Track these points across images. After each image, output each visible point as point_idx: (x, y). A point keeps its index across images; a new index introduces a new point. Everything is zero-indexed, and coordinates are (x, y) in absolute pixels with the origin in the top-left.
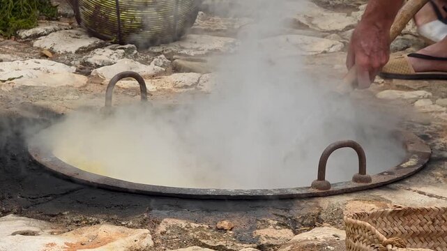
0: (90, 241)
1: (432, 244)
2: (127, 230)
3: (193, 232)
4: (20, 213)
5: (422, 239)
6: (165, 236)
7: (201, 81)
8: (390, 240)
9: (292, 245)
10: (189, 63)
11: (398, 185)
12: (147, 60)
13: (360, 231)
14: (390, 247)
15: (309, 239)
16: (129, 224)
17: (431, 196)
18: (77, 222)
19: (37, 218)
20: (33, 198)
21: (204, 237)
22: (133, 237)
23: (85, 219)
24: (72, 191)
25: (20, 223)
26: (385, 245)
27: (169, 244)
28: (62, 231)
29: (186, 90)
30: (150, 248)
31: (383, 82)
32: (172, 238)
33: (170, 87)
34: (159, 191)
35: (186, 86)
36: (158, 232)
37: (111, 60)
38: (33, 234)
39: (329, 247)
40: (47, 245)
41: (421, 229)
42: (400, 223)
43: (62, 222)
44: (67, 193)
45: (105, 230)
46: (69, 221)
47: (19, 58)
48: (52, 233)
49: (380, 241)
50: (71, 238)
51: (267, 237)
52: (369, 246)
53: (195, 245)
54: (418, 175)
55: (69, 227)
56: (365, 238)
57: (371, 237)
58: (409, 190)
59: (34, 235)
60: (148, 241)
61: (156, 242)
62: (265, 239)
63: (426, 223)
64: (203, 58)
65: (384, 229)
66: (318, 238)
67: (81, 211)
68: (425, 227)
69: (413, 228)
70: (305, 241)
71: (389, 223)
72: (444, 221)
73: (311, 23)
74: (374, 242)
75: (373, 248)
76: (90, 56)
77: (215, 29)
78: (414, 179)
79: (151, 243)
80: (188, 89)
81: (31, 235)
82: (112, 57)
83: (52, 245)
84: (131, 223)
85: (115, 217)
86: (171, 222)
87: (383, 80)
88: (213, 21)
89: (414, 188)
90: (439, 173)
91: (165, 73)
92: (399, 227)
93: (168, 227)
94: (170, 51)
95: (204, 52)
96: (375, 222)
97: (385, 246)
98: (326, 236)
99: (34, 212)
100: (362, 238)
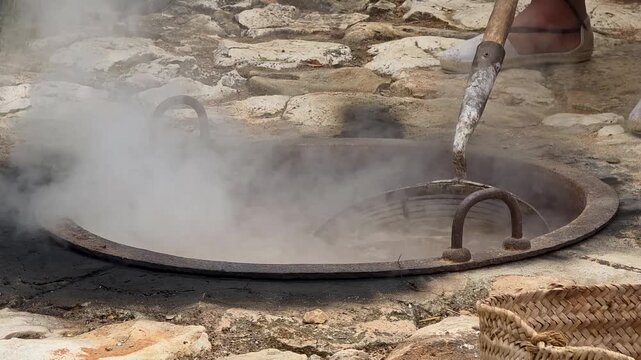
0: (119, 344)
1: (609, 338)
2: (174, 327)
3: (269, 328)
4: (19, 306)
5: (594, 331)
6: (228, 335)
7: (289, 107)
8: (543, 335)
9: (412, 344)
10: (273, 81)
11: (569, 251)
12: (213, 77)
13: (499, 323)
14: (541, 345)
15: (437, 334)
16: (177, 319)
17: (617, 266)
18: (102, 317)
19: (44, 313)
20: (39, 284)
21: (285, 334)
22: (182, 338)
23: (114, 313)
24: (96, 272)
25: (20, 321)
26: (536, 342)
27: (234, 347)
28: (79, 330)
29: (266, 120)
30: (207, 353)
31: (553, 102)
32: (238, 338)
33: (245, 116)
34: (220, 269)
35: (268, 115)
36: (219, 329)
37: (160, 80)
38: (37, 336)
39: (466, 345)
40: (56, 353)
41: (592, 317)
42: (561, 309)
43: (81, 318)
44: (89, 275)
45: (142, 327)
46: (91, 316)
47: (27, 80)
48: (65, 335)
49: (528, 337)
50: (92, 341)
51: (377, 333)
52: (512, 345)
53: (272, 347)
54: (598, 236)
55: (91, 325)
56: (506, 332)
57: (515, 331)
58: (586, 258)
59: (38, 338)
60: (204, 343)
61: (215, 344)
62: (374, 336)
63: (598, 309)
64: (294, 74)
65: (538, 318)
66: (450, 332)
67: (108, 300)
68: (598, 314)
69: (581, 316)
70: (432, 337)
71: (544, 310)
72: (625, 305)
73: (450, 19)
74: (519, 338)
75: (517, 347)
76: (129, 74)
77: (312, 30)
78: (593, 243)
79: (208, 346)
80: (270, 119)
81: (34, 338)
82: (161, 75)
83: (63, 351)
84: (180, 316)
85: (157, 308)
86: (237, 313)
87: (552, 99)
88: (310, 18)
89: (593, 256)
90: (629, 233)
91: (239, 96)
92: (559, 315)
93: (233, 321)
94: (246, 64)
95: (295, 65)
96: (524, 309)
97: (535, 344)
98: (462, 329)
99: (39, 303)
100: (502, 333)
